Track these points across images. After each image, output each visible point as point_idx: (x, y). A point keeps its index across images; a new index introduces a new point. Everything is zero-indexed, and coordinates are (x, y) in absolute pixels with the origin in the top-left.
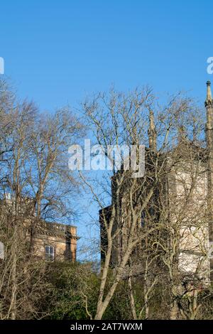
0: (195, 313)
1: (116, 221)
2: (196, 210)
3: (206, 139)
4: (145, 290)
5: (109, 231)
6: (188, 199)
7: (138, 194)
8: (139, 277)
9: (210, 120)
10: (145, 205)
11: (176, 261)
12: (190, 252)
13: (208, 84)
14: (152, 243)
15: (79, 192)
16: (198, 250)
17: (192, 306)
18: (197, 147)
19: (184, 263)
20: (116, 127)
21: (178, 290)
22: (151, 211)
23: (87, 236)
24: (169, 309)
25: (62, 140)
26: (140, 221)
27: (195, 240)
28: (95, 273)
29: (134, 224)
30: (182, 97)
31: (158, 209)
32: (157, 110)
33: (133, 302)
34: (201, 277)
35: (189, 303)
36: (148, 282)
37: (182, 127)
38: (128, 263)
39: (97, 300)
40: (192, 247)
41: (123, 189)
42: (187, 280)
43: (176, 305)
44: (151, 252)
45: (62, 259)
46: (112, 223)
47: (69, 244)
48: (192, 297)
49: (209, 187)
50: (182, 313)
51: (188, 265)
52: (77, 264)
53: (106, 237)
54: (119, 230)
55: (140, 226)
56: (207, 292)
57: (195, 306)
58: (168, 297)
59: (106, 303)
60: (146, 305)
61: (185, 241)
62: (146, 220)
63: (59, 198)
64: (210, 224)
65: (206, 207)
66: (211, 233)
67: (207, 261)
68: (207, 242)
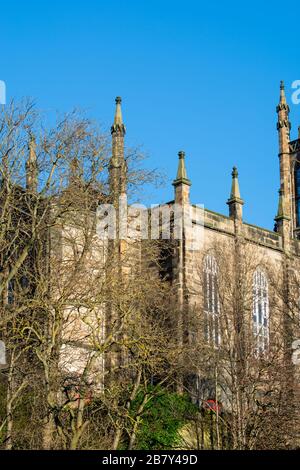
0: (80, 433)
2: (88, 283)
3: (110, 181)
4: (8, 396)
6: (78, 266)
7: (5, 255)
9: (117, 154)
10: (14, 271)
11: (55, 356)
12: (76, 344)
13: (118, 101)
14: (21, 327)
16: (88, 342)
17: (76, 422)
18: (96, 192)
19: (67, 360)
21: (56, 398)
22: (23, 281)
24: (41, 426)
26: (6, 295)
27: (85, 327)
30: (78, 118)
31: (33, 279)
32: (40, 134)
34: (90, 381)
35: (71, 417)
36: (13, 385)
37: (75, 161)
40: (80, 336)
42: (69, 384)
43: (52, 420)
44: (20, 340)
48: (77, 410)
49: (109, 251)
50: (60, 432)
51: (73, 362)
55: (6, 301)
56: (99, 403)
57: (80, 423)
58: (41, 408)
60: (9, 418)
61: (70, 328)
62: (15, 294)
64: (108, 305)
65: (103, 279)
66: (109, 317)
67: (100, 358)
68: (103, 331)
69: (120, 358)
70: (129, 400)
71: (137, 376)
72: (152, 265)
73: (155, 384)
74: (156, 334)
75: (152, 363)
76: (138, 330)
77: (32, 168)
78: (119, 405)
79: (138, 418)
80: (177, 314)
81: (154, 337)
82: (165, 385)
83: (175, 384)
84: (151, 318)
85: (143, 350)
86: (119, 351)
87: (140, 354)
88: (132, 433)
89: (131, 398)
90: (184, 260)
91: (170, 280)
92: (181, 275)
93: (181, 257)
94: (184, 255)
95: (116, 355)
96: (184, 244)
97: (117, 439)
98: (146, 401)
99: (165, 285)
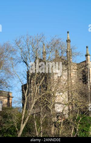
0: (62, 129)
1: (28, 90)
2: (62, 86)
3: (67, 56)
4: (41, 120)
5: (26, 94)
6: (59, 81)
7: (38, 79)
8: (38, 114)
9: (69, 48)
10: (41, 83)
11: (54, 107)
12: (60, 103)
13: (68, 32)
14: (44, 99)
15: (13, 78)
16: (63, 103)
17: (61, 126)
18: (63, 59)
19: (57, 108)
20: (29, 50)
21: (55, 119)
22: (43, 86)
23: (16, 96)
24: (51, 127)
25: (6, 56)
26: (39, 90)
27: (62, 98)
28: (20, 112)
29: (36, 91)
30: (57, 38)
31: (46, 85)
32: (46, 43)
33: (35, 124)
34: (64, 114)
35: (59, 125)
36: (42, 116)
37: (57, 50)
38: (34, 108)
39: (20, 123)
40: (60, 101)
41: (32, 77)
42: (58, 115)
43: (54, 126)
44: (43, 103)
45: (6, 106)
46: (27, 91)
47: (9, 100)
48: (61, 123)
49: (68, 76)
50: (56, 129)
51: (59, 109)
52: (12, 108)
53: (24, 97)
54: (30, 94)
55: (39, 92)
56: (67, 120)
57: (62, 126)
58: (50, 122)
59: (24, 125)
60: (41, 126)
61: (58, 99)
62: (41, 90)
63: (5, 80)
64: (68, 92)
65: (67, 84)
66: (69, 95)
67: (67, 107)
68: (67, 99)
69: (72, 107)
70: (76, 119)
71: (78, 112)
72: (80, 79)
73: (83, 114)
74: (82, 99)
75: (82, 108)
76: (77, 98)
77: (44, 53)
78: (73, 120)
79: (78, 124)
80: (88, 93)
81: (82, 100)
82: (86, 114)
83: (89, 114)
84: (81, 95)
85: (79, 104)
86: (72, 105)
87: (78, 105)
88: (77, 128)
89: (76, 118)
90: (90, 77)
91: (86, 83)
92: (89, 82)
93: (89, 77)
94: (89, 76)
95: (71, 106)
96: (89, 73)
97: (73, 130)
98: (80, 119)
99: (85, 85)
